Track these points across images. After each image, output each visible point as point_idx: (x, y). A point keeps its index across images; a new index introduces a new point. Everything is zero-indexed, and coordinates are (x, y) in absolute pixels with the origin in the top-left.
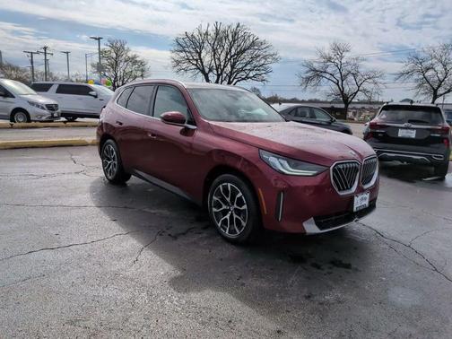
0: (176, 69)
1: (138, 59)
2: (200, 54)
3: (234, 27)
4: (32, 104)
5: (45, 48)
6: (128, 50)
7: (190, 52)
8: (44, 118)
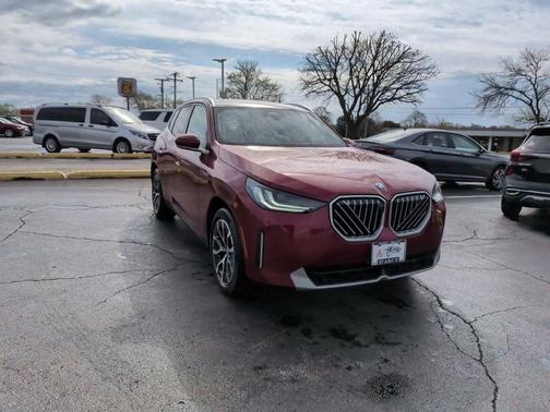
0: (306, 92)
1: (270, 82)
2: (335, 71)
3: (377, 37)
4: (134, 133)
5: (175, 75)
6: (260, 73)
7: (322, 71)
8: (145, 149)
